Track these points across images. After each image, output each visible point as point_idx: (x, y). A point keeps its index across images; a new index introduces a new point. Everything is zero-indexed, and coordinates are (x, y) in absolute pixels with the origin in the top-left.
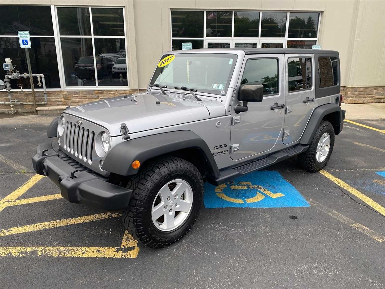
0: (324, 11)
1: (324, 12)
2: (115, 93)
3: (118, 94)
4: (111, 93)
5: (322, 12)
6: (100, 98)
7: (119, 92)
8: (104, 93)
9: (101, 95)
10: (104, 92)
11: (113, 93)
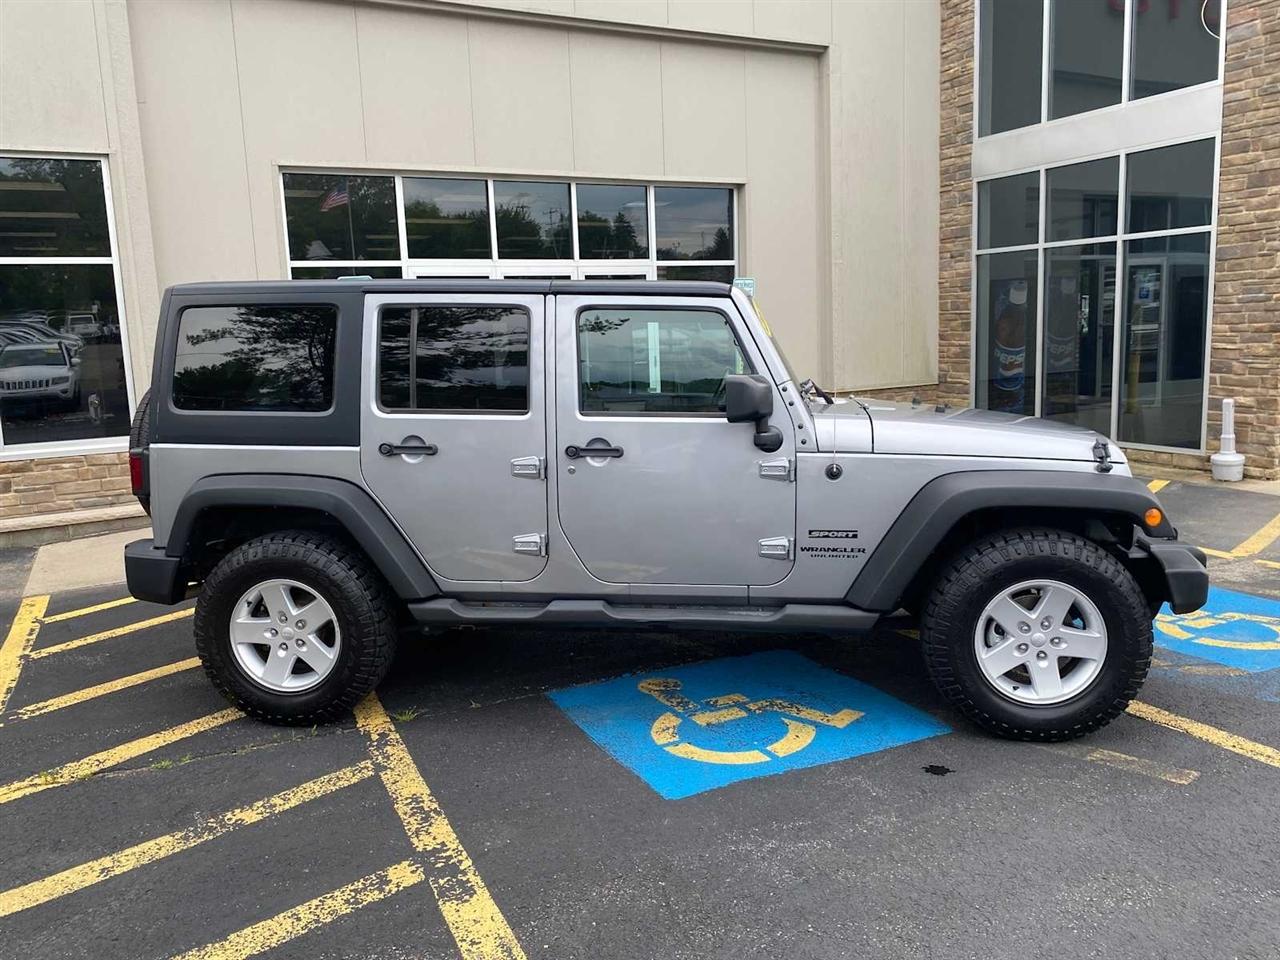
0: (744, 185)
1: (746, 186)
2: (77, 465)
3: (93, 468)
4: (64, 465)
5: (740, 186)
6: (16, 491)
7: (95, 462)
8: (32, 471)
9: (18, 477)
10: (32, 465)
11: (72, 464)
